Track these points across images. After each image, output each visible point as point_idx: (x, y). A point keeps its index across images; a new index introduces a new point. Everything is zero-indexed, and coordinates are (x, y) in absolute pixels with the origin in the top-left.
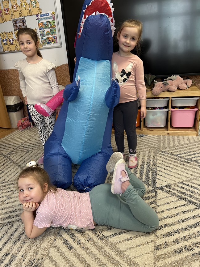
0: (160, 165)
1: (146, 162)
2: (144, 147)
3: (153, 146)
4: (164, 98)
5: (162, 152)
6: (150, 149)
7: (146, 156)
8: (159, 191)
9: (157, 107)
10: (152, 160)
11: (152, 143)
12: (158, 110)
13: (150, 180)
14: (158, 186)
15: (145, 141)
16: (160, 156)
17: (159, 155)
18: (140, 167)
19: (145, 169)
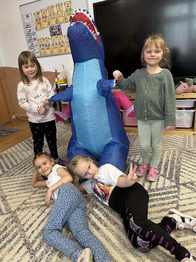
0: (184, 164)
1: (170, 160)
2: (169, 146)
3: (178, 145)
4: (190, 99)
5: (187, 151)
6: (175, 148)
7: (171, 154)
8: (182, 187)
9: (183, 108)
10: (176, 158)
11: (177, 143)
12: (185, 110)
13: (174, 177)
14: (181, 182)
15: (170, 140)
16: (185, 155)
17: (183, 154)
18: (164, 164)
19: (169, 166)
